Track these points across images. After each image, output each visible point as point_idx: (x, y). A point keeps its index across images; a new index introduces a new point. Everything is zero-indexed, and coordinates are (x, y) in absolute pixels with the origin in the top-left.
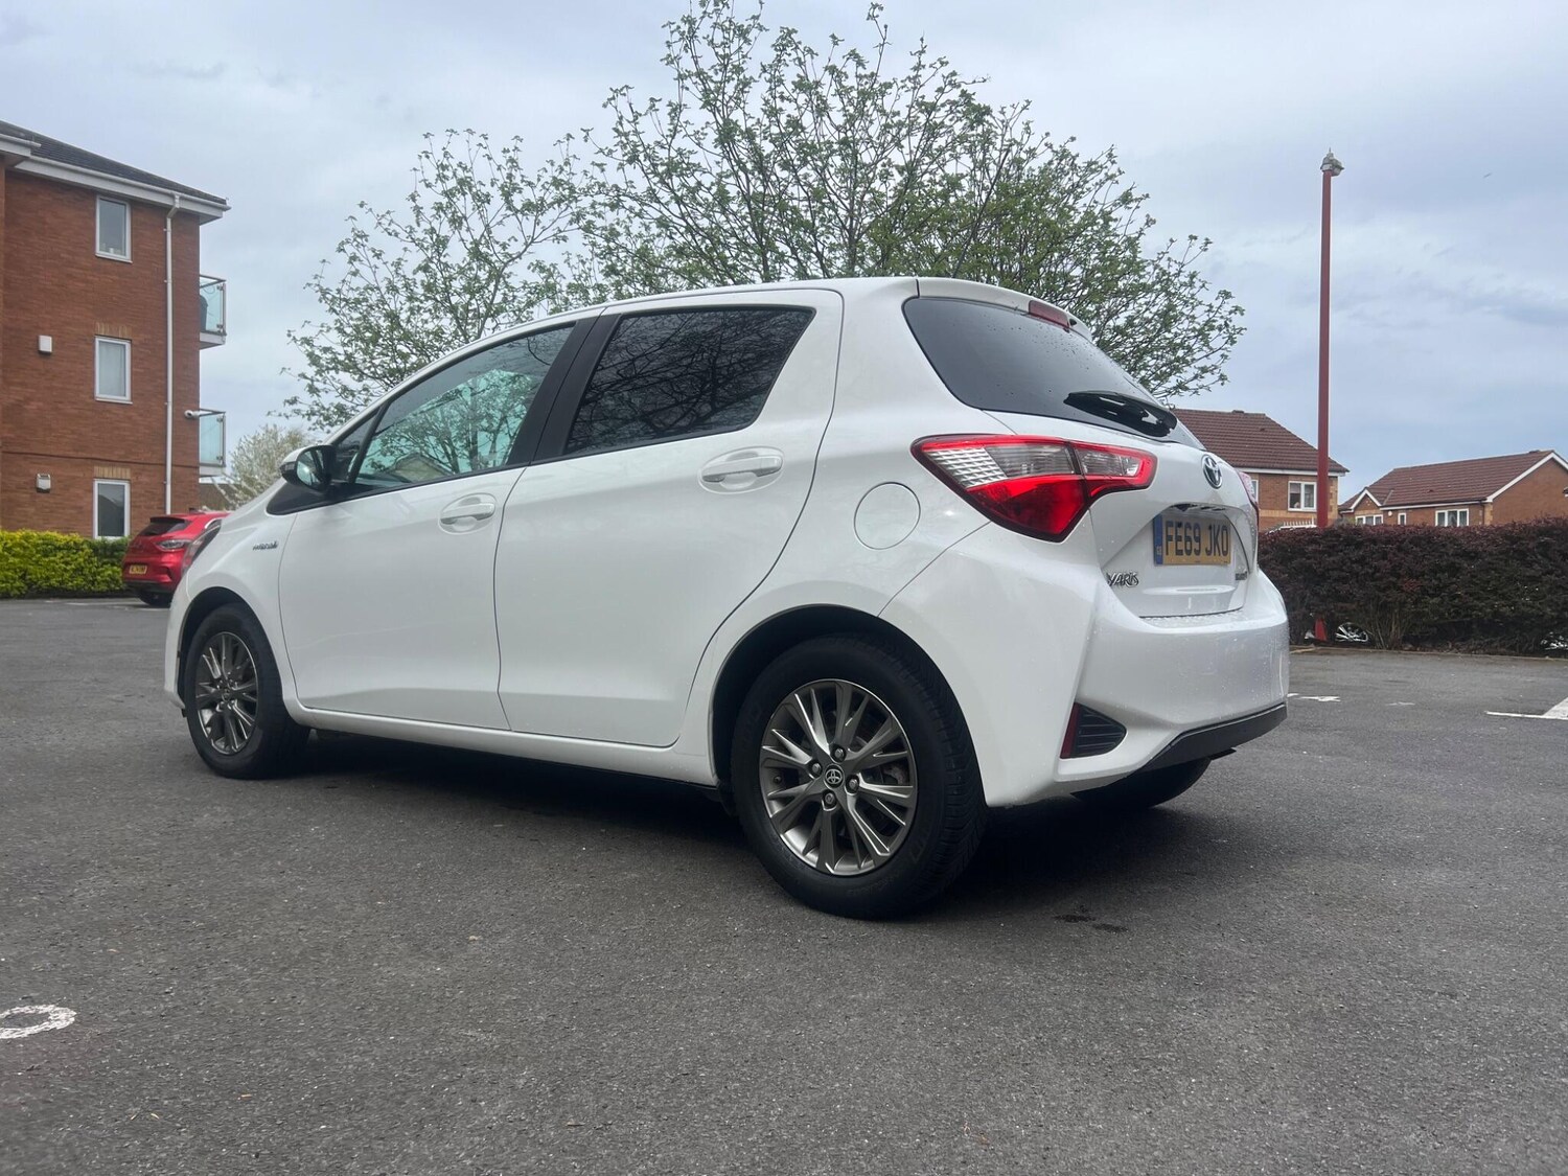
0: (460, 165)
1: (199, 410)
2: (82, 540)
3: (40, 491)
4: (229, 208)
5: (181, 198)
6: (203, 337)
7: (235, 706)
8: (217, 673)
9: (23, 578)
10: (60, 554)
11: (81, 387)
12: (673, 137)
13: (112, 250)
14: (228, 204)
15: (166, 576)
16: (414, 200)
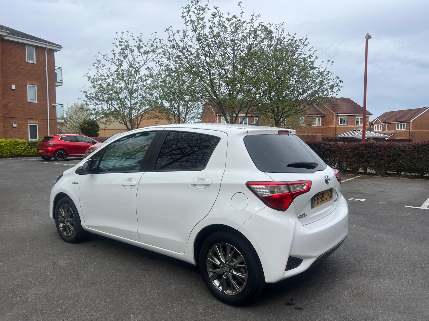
0: (126, 41)
1: (56, 104)
2: (26, 141)
3: (14, 127)
4: (62, 48)
5: (49, 45)
6: (57, 84)
7: (69, 224)
8: (64, 215)
9: (10, 152)
10: (20, 145)
11: (24, 99)
12: (184, 39)
13: (30, 60)
14: (62, 46)
15: (49, 153)
16: (113, 52)
